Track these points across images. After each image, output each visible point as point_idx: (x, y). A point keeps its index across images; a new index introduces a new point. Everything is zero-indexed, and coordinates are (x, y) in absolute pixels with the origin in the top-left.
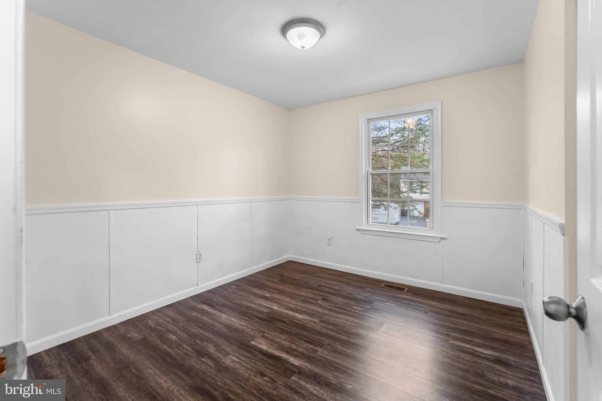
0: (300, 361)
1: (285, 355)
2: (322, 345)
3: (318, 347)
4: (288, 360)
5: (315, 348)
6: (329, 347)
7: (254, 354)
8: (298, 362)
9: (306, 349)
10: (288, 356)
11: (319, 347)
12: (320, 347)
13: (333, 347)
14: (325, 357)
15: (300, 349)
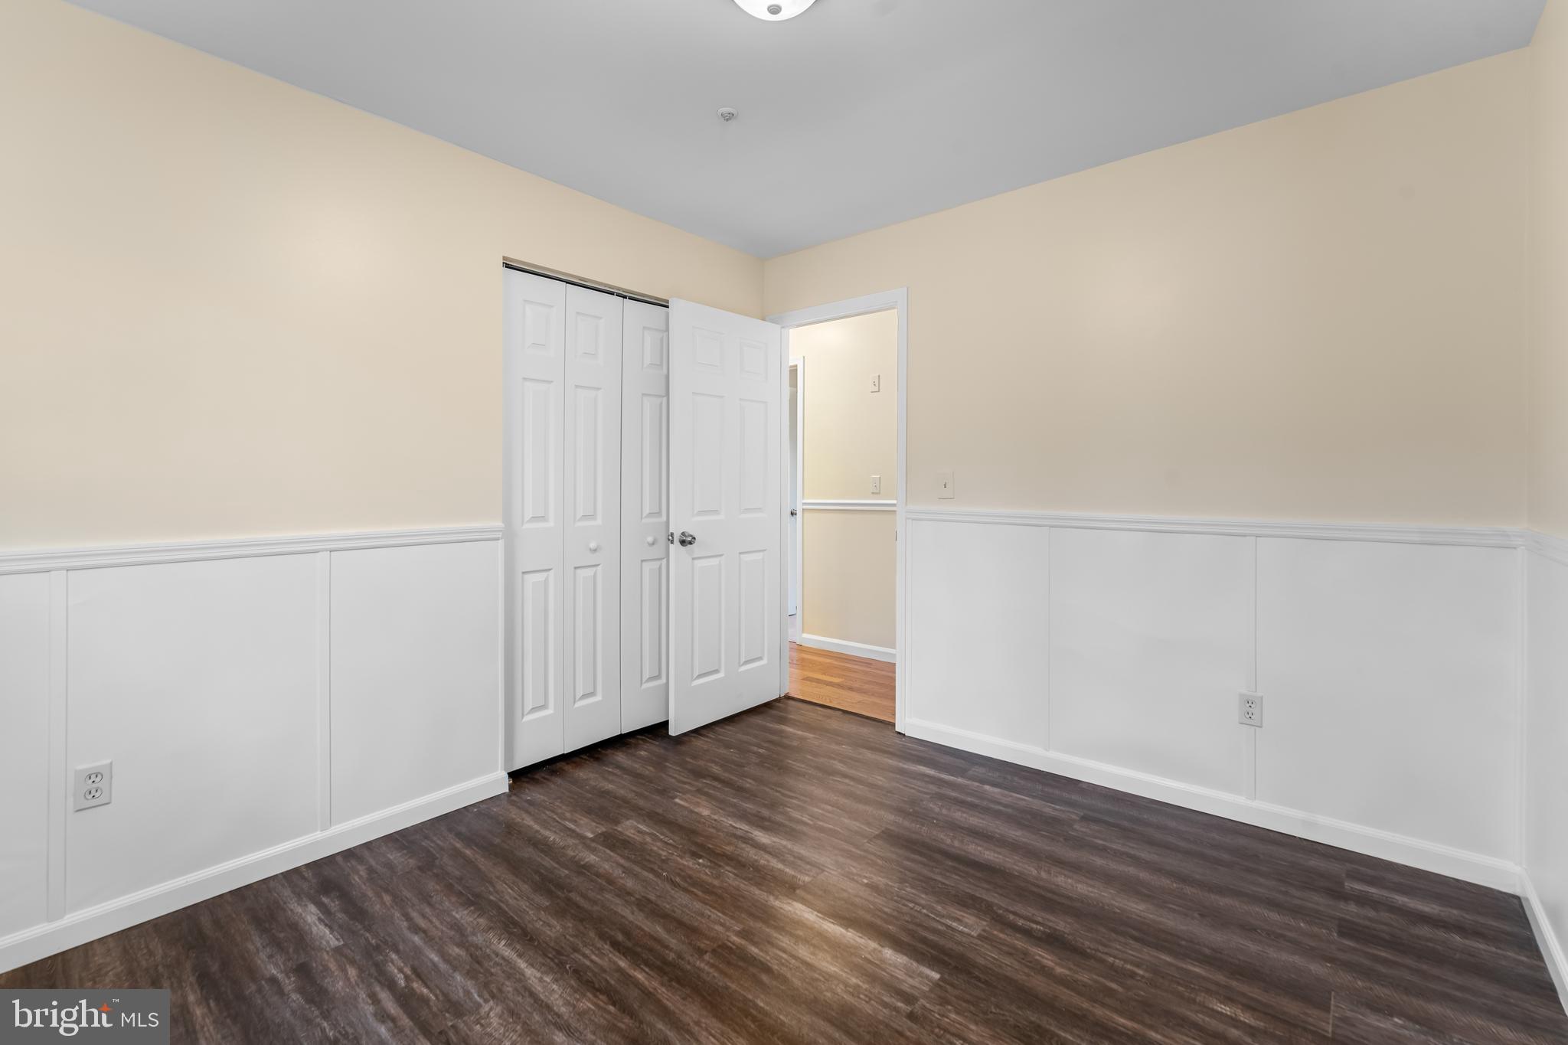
0: (790, 911)
1: (829, 930)
2: (720, 950)
3: (734, 947)
4: (819, 915)
5: (743, 942)
6: (703, 944)
7: (913, 937)
8: (796, 909)
9: (769, 942)
10: (821, 926)
11: (731, 945)
12: (729, 944)
13: (690, 944)
14: (724, 917)
15: (788, 942)
